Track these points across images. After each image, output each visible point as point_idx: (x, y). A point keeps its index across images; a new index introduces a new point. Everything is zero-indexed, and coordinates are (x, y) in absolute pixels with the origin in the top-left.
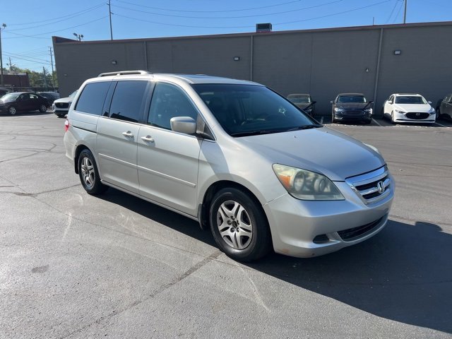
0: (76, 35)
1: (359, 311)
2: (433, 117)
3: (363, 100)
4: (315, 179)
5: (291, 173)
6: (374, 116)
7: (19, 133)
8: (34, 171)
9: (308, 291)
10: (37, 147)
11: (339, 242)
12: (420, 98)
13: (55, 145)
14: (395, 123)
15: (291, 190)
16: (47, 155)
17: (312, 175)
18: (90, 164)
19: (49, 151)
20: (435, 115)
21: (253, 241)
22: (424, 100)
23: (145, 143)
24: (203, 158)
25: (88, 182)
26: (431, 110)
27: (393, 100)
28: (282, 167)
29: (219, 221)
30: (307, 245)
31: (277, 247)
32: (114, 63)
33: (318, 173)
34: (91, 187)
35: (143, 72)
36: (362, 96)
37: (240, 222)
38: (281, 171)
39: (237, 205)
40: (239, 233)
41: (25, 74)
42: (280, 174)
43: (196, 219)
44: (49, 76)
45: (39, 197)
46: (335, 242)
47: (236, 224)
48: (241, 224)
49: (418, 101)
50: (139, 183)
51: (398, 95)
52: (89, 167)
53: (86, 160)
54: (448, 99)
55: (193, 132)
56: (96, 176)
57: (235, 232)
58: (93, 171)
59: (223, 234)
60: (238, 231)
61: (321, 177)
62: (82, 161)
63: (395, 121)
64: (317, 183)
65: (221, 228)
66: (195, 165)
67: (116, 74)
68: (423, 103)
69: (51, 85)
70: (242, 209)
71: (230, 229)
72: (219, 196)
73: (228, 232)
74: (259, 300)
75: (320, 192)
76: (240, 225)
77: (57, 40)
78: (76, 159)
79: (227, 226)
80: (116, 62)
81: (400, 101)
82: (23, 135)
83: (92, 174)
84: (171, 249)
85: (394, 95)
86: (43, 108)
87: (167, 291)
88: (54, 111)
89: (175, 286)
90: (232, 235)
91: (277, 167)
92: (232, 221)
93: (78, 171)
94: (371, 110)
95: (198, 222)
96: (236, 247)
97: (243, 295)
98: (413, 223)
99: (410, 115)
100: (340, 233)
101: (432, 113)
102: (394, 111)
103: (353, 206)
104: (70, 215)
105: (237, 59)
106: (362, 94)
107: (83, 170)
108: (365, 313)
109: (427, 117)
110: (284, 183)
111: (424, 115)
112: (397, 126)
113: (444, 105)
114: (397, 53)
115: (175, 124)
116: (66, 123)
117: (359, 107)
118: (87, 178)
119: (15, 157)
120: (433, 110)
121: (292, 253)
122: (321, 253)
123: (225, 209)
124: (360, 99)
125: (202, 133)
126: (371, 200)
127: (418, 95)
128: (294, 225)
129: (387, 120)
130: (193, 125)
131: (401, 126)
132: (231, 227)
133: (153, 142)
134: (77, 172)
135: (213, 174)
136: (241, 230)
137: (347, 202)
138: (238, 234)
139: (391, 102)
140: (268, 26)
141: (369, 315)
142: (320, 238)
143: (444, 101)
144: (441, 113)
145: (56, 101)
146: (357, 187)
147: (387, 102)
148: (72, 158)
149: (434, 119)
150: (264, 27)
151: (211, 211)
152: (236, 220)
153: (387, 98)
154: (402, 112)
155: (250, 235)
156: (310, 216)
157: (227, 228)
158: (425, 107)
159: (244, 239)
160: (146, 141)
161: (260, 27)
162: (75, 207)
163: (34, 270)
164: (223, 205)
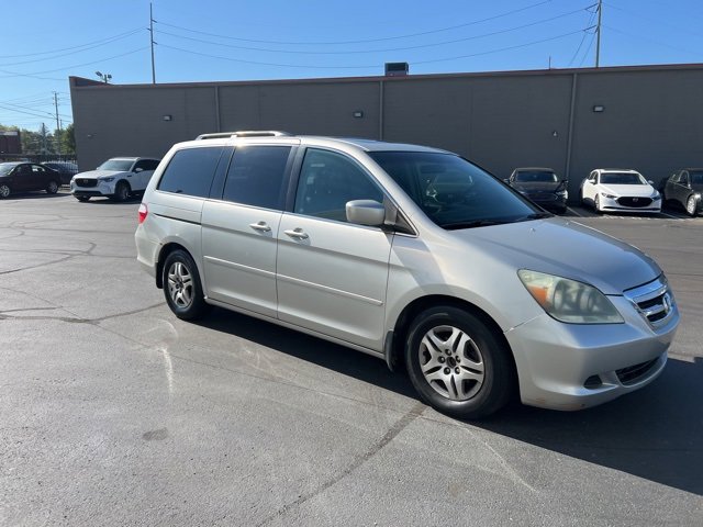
0: (101, 75)
1: (668, 489)
2: (658, 204)
3: (552, 179)
4: (580, 293)
5: (548, 284)
6: (570, 202)
7: (26, 226)
8: (77, 285)
9: (581, 461)
10: (66, 248)
11: (617, 386)
12: (635, 176)
13: (94, 245)
14: (602, 213)
15: (549, 309)
16: (87, 260)
17: (574, 286)
18: (185, 273)
19: (88, 252)
20: (660, 202)
21: (484, 388)
22: (642, 178)
23: (292, 240)
24: (395, 260)
25: (180, 301)
26: (654, 193)
27: (596, 179)
28: (533, 275)
29: (422, 358)
30: (573, 390)
31: (526, 395)
32: (167, 118)
33: (583, 283)
34: (185, 307)
35: (277, 133)
36: (551, 173)
37: (462, 357)
38: (530, 280)
39: (456, 332)
40: (460, 376)
41: (16, 134)
42: (529, 284)
43: (381, 356)
44: (50, 137)
45: (103, 323)
46: (610, 387)
47: (452, 362)
48: (464, 361)
49: (634, 180)
50: (278, 302)
51: (603, 171)
52: (184, 278)
53: (178, 266)
54: (676, 178)
55: (380, 222)
56: (196, 290)
57: (453, 373)
58: (190, 283)
59: (429, 377)
60: (458, 373)
61: (588, 289)
62: (170, 268)
63: (601, 209)
64: (584, 298)
65: (425, 368)
66: (383, 272)
67: (229, 136)
68: (641, 183)
69: (53, 151)
70: (465, 338)
71: (442, 369)
72: (424, 318)
73: (440, 374)
74: (514, 475)
75: (588, 312)
76: (462, 363)
77: (77, 84)
78: (159, 266)
79: (439, 364)
80: (171, 117)
81: (607, 180)
82: (33, 228)
83: (189, 288)
84: (346, 401)
85: (597, 171)
86: (53, 186)
87: (366, 465)
88: (73, 191)
89: (377, 457)
90: (447, 379)
91: (527, 275)
92: (446, 357)
93: (161, 282)
94: (566, 193)
95: (384, 362)
96: (454, 397)
97: (487, 469)
98: (691, 360)
99: (624, 201)
100: (618, 372)
101: (655, 198)
102: (600, 196)
103: (635, 332)
104: (165, 351)
105: (359, 115)
106: (550, 170)
107: (170, 281)
108: (678, 492)
109: (648, 205)
110: (539, 298)
111: (645, 201)
112: (605, 217)
113: (672, 186)
114: (598, 109)
115: (353, 211)
116: (142, 209)
117: (549, 189)
118: (179, 295)
119: (37, 263)
120: (658, 193)
121: (551, 404)
122: (593, 403)
123: (434, 338)
124: (547, 177)
125: (393, 223)
126: (657, 323)
127: (632, 172)
128: (554, 360)
129: (589, 208)
130: (378, 212)
131: (612, 217)
132: (444, 366)
133: (306, 237)
134: (159, 285)
135: (417, 285)
136: (462, 371)
137: (627, 326)
138: (458, 378)
139: (593, 181)
140: (403, 67)
141: (685, 493)
142: (592, 381)
143: (670, 180)
144: (667, 198)
145: (76, 177)
146: (640, 304)
147: (587, 181)
148: (152, 263)
149: (660, 206)
150: (397, 69)
151: (409, 342)
152: (453, 356)
153: (587, 176)
154: (612, 197)
155: (480, 378)
156: (577, 347)
157: (438, 368)
158: (644, 190)
159: (468, 385)
160: (293, 236)
161: (391, 67)
162: (168, 340)
163: (148, 436)
164: (431, 333)
